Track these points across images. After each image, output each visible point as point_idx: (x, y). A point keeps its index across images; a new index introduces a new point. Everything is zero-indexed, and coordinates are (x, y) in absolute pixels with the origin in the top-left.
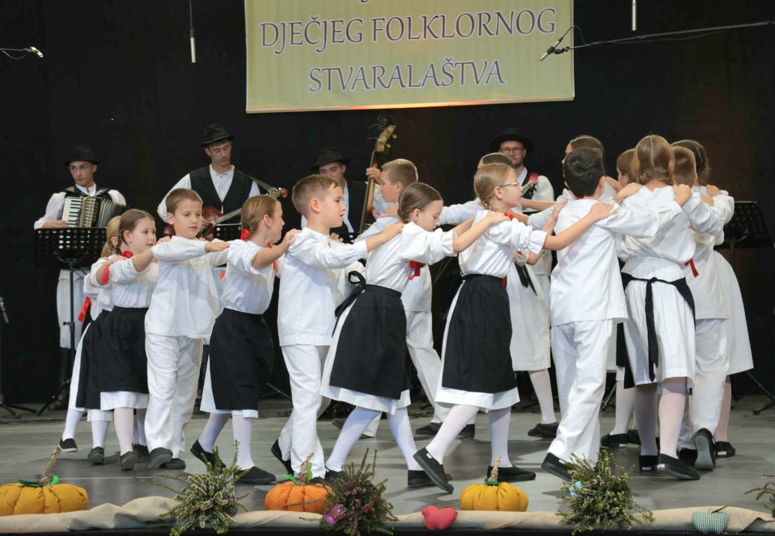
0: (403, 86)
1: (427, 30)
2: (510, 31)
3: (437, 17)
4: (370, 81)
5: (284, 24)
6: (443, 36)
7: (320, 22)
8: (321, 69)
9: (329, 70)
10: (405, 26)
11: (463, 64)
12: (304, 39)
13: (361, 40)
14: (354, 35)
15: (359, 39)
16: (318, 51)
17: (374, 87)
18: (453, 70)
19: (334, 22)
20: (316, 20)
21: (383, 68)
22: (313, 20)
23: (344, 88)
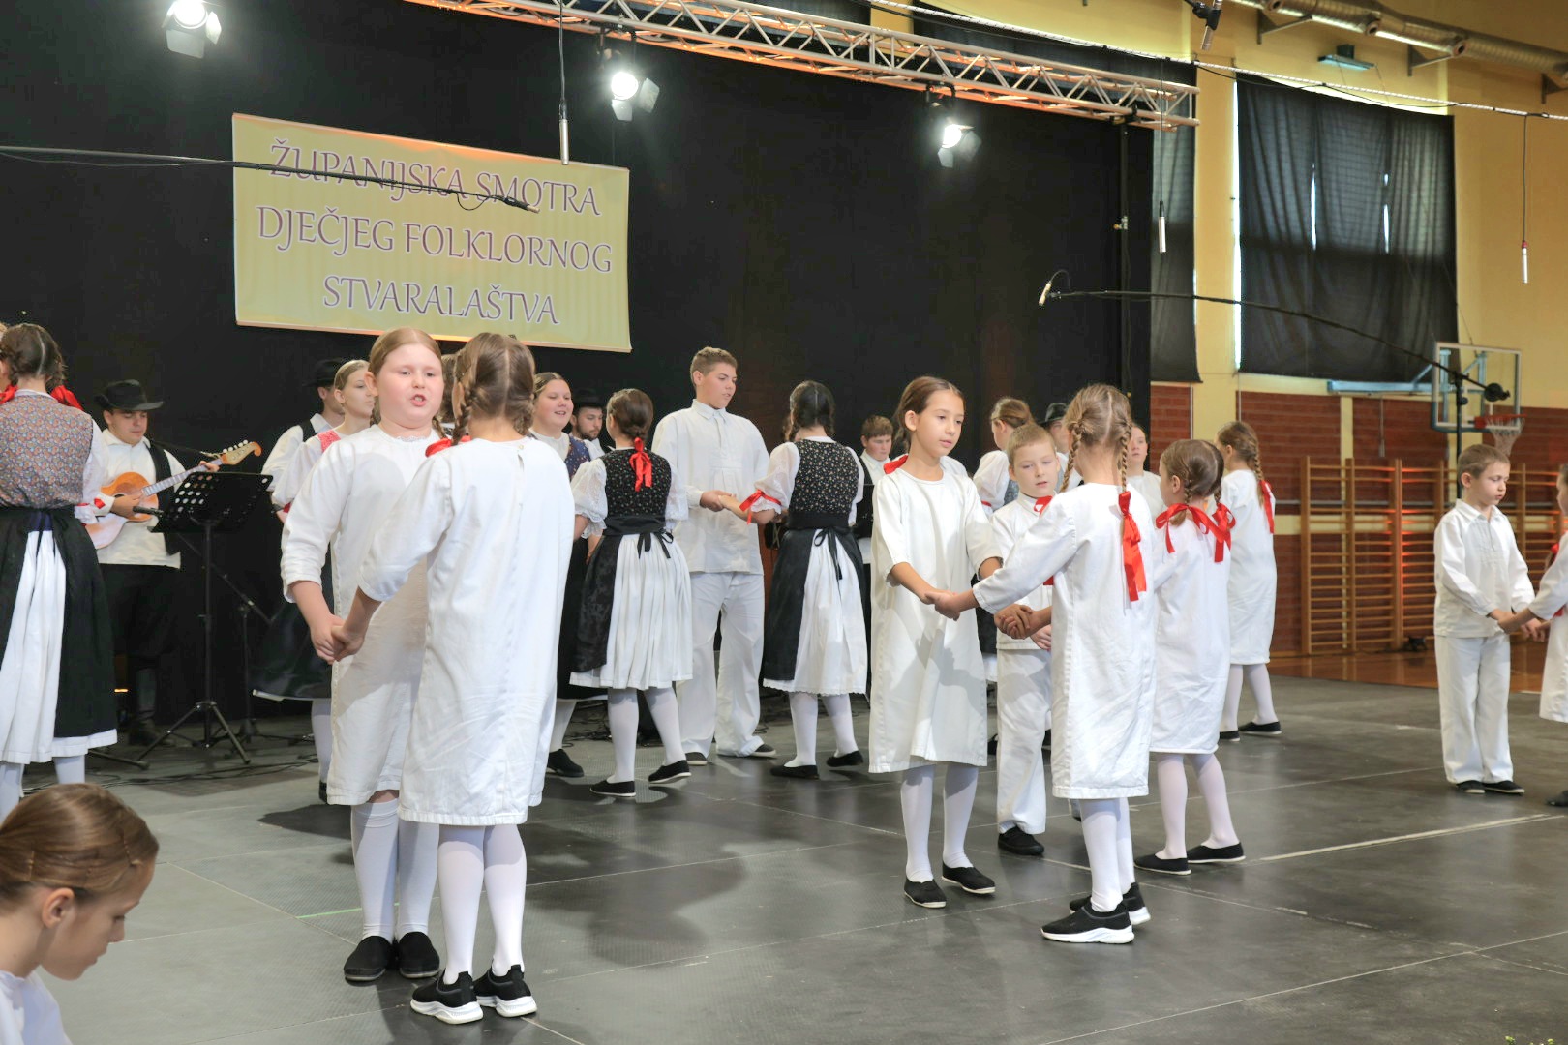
0: (443, 313)
1: (471, 246)
2: (564, 263)
3: (483, 233)
4: (403, 304)
5: (290, 212)
6: (490, 258)
7: (339, 217)
8: (340, 278)
9: (351, 280)
10: (447, 238)
11: (511, 295)
12: (318, 236)
13: (391, 248)
14: (385, 243)
15: (389, 247)
16: (335, 253)
17: (408, 310)
18: (503, 301)
19: (357, 220)
20: (334, 213)
21: (418, 288)
22: (329, 213)
23: (370, 307)
